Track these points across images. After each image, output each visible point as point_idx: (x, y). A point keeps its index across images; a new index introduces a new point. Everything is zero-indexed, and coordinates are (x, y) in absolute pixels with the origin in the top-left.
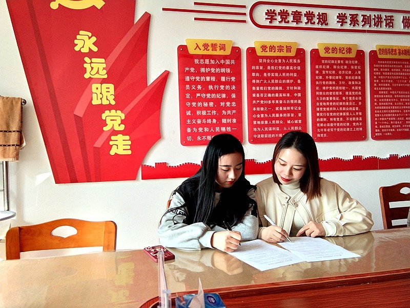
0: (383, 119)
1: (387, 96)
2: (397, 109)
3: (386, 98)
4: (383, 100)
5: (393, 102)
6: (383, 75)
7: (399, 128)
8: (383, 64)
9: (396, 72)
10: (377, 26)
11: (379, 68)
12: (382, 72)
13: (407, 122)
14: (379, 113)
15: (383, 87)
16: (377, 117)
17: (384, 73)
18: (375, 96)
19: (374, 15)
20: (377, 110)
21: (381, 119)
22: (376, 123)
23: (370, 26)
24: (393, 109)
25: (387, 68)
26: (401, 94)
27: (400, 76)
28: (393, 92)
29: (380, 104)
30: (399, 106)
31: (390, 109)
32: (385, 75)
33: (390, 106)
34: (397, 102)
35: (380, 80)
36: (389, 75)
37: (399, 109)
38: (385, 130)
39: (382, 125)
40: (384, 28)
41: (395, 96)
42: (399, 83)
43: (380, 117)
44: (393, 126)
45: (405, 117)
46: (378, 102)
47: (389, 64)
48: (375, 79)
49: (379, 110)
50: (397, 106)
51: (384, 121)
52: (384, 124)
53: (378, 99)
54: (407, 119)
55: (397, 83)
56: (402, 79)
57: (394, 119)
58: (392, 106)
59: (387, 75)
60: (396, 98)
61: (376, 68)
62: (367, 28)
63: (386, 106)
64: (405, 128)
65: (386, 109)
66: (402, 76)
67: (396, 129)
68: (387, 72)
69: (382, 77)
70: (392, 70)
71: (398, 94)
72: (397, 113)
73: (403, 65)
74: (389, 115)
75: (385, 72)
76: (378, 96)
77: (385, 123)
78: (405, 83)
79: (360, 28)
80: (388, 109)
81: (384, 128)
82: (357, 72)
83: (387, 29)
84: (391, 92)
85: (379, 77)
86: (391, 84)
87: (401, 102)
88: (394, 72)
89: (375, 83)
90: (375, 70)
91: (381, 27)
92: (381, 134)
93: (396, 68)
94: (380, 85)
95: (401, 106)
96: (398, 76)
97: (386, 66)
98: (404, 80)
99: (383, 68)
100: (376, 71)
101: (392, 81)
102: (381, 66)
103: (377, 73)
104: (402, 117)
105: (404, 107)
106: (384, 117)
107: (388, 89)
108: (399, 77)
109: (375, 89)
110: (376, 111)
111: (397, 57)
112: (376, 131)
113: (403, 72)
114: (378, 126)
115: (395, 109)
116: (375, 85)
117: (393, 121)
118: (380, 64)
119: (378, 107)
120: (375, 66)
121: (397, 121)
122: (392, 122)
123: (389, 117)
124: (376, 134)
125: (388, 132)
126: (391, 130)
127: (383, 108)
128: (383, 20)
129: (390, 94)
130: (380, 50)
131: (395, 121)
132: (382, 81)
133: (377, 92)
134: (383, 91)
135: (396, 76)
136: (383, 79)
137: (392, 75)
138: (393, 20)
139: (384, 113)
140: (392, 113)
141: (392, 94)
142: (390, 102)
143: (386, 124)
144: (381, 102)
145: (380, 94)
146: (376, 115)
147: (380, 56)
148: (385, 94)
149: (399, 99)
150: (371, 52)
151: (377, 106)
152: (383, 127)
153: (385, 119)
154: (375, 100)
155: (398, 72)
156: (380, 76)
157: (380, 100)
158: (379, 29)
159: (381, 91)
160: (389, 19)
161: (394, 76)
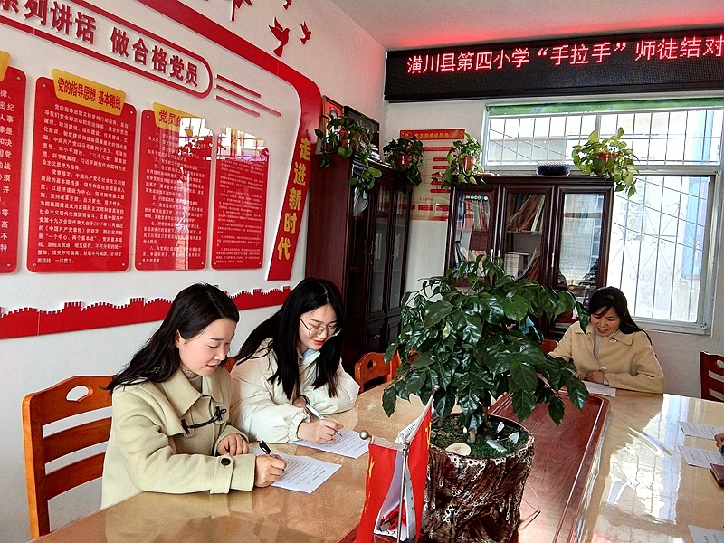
0: (56, 229)
1: (68, 182)
2: (87, 212)
3: (67, 186)
4: (59, 189)
5: (81, 197)
6: (64, 137)
7: (87, 249)
8: (65, 113)
9: (91, 136)
10: (59, 29)
11: (57, 120)
12: (62, 130)
13: (104, 239)
14: (49, 216)
15: (62, 161)
16: (44, 224)
17: (65, 133)
18: (43, 178)
19: (55, 3)
20: (45, 208)
21: (51, 228)
22: (41, 236)
23: (44, 23)
24: (78, 211)
25: (73, 123)
26: (97, 183)
27: (99, 145)
28: (82, 176)
29: (53, 196)
30: (92, 205)
31: (74, 210)
32: (68, 138)
33: (75, 203)
34: (88, 197)
35: (56, 145)
36: (77, 140)
37: (91, 212)
38: (59, 252)
39: (53, 240)
40: (73, 38)
41: (86, 185)
42: (94, 160)
43: (49, 224)
44: (76, 245)
45: (101, 229)
46: (48, 192)
47: (78, 116)
48: (46, 141)
49: (50, 208)
50: (87, 204)
51: (58, 233)
52: (58, 240)
53: (49, 185)
54: (105, 232)
55: (90, 158)
56: (102, 153)
57: (80, 230)
58: (78, 203)
59: (73, 139)
60: (86, 189)
61: (50, 117)
62: (36, 23)
63: (65, 202)
64: (100, 250)
65: (64, 209)
66: (103, 146)
67: (81, 251)
68: (73, 131)
69: (60, 140)
70: (84, 130)
71: (91, 181)
72: (86, 219)
73: (107, 125)
74: (70, 222)
75: (68, 130)
76: (49, 179)
77: (60, 237)
78: (106, 162)
79: (21, 19)
80: (69, 210)
81: (57, 249)
82: (5, 118)
83: (80, 42)
84: (77, 175)
85: (55, 139)
86: (78, 157)
87: (96, 198)
88: (86, 135)
89: (45, 150)
90: (46, 121)
91: (67, 33)
92: (49, 260)
93: (91, 128)
94: (54, 155)
95: (95, 205)
96: (95, 144)
97: (71, 119)
98: (106, 154)
99: (64, 121)
100: (49, 126)
101: (81, 153)
102: (62, 116)
103: (51, 130)
104: (95, 228)
105: (102, 209)
106: (59, 225)
107: (72, 167)
108: (97, 148)
109: (44, 162)
110: (41, 211)
111: (95, 105)
112: (40, 252)
113: (104, 139)
114: (45, 244)
115: (82, 211)
116: (45, 153)
117: (77, 234)
118: (60, 112)
119: (47, 203)
120: (47, 112)
121: (86, 234)
122: (74, 237)
123: (69, 226)
124: (39, 261)
125: (66, 256)
126: (72, 253)
127: (57, 205)
128: (73, 19)
129: (75, 179)
130: (61, 81)
131: (81, 235)
132: (61, 149)
133: (47, 171)
134: (61, 169)
135: (91, 143)
136: (64, 145)
137: (81, 141)
138: (94, 28)
139: (59, 217)
140: (77, 219)
141: (79, 179)
142: (74, 195)
143: (62, 241)
144: (56, 192)
145: (53, 176)
146: (41, 219)
147: (60, 95)
148: (66, 178)
149: (93, 190)
150: (41, 81)
151: (44, 200)
152: (54, 245)
153: (61, 228)
154: (43, 187)
155: (95, 137)
156: (58, 136)
157: (53, 188)
158: (61, 35)
159: (57, 169)
160: (85, 23)
161: (86, 142)
